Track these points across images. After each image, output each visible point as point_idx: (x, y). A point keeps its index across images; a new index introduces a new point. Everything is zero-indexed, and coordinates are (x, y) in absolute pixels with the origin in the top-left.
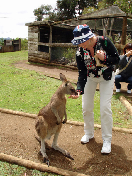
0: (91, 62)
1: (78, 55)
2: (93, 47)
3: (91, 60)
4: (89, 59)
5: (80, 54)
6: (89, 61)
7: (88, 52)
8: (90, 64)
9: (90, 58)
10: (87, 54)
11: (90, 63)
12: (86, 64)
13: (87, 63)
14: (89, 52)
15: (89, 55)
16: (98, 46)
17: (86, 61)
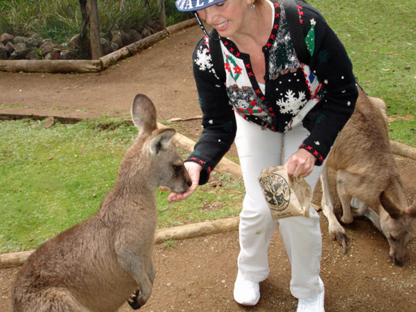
0: (252, 99)
1: (203, 68)
2: (264, 48)
3: (252, 94)
4: (245, 89)
5: (211, 62)
6: (245, 95)
7: (240, 62)
8: (247, 105)
9: (250, 85)
10: (238, 70)
11: (249, 101)
12: (236, 102)
13: (238, 98)
14: (245, 63)
15: (244, 71)
16: (279, 44)
17: (235, 94)
